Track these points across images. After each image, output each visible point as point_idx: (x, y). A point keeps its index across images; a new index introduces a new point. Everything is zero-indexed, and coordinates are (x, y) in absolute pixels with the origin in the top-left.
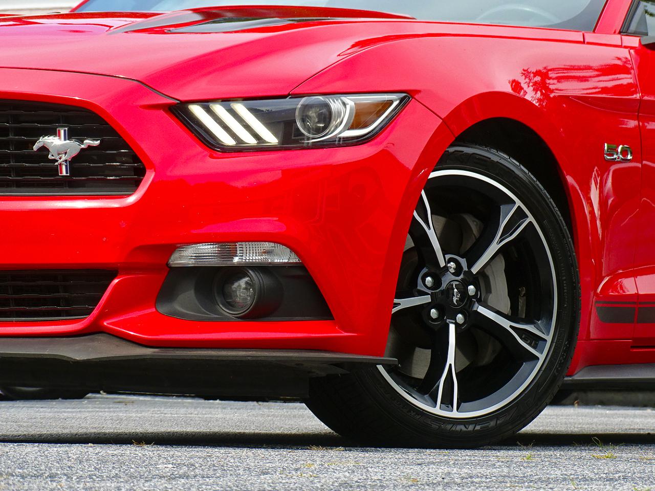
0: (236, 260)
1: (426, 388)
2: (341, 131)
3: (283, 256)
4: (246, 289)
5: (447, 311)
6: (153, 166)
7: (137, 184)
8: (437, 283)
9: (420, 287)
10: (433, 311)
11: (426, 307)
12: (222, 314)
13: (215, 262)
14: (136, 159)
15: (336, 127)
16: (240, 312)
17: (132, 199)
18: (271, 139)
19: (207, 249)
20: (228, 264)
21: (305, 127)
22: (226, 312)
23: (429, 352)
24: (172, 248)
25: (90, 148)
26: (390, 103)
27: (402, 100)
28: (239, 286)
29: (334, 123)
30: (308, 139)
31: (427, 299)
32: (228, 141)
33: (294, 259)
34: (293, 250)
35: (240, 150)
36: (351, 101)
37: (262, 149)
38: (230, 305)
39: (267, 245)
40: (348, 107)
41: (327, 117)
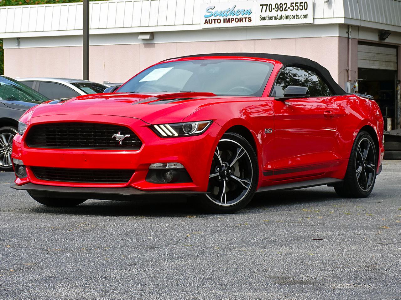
0: (167, 167)
1: (218, 198)
2: (195, 131)
3: (180, 166)
4: (169, 174)
5: (223, 177)
6: (144, 143)
7: (140, 147)
8: (220, 170)
9: (216, 171)
10: (219, 177)
11: (218, 176)
12: (163, 181)
13: (161, 168)
14: (139, 140)
15: (193, 131)
16: (168, 181)
17: (138, 151)
18: (176, 134)
19: (159, 164)
20: (165, 168)
21: (185, 130)
22: (165, 181)
23: (219, 187)
24: (150, 164)
25: (127, 137)
26: (208, 123)
27: (211, 122)
28: (168, 174)
29: (193, 129)
30: (186, 134)
31: (218, 174)
32: (165, 135)
33: (183, 167)
34: (182, 164)
35: (168, 137)
36: (197, 123)
37: (174, 137)
38: (166, 179)
39: (175, 163)
40: (197, 125)
41: (191, 128)
